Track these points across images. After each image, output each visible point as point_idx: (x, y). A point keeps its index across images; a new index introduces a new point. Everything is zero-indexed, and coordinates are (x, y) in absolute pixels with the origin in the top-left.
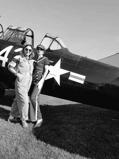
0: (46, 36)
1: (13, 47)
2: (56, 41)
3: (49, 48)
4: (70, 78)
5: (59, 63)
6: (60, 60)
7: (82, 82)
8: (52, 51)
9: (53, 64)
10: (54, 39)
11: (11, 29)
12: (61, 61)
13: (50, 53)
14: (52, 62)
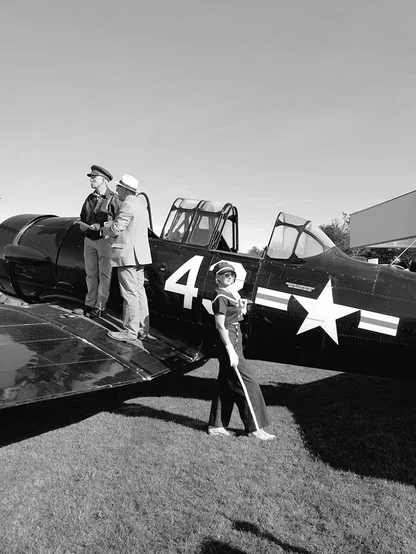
0: (278, 223)
1: (202, 258)
2: (308, 233)
3: (294, 254)
4: (362, 325)
5: (328, 291)
6: (329, 283)
7: (393, 332)
8: (302, 261)
9: (315, 295)
10: (301, 229)
11: (181, 210)
12: (332, 284)
13: (299, 266)
14: (310, 289)
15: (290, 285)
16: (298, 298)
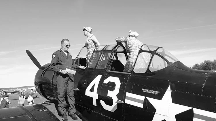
0: (141, 51)
1: (101, 76)
3: (148, 69)
5: (168, 94)
6: (169, 88)
8: (153, 73)
9: (159, 97)
10: (153, 53)
11: (97, 52)
12: (171, 89)
13: (150, 77)
14: (157, 93)
15: (145, 90)
16: (149, 99)
